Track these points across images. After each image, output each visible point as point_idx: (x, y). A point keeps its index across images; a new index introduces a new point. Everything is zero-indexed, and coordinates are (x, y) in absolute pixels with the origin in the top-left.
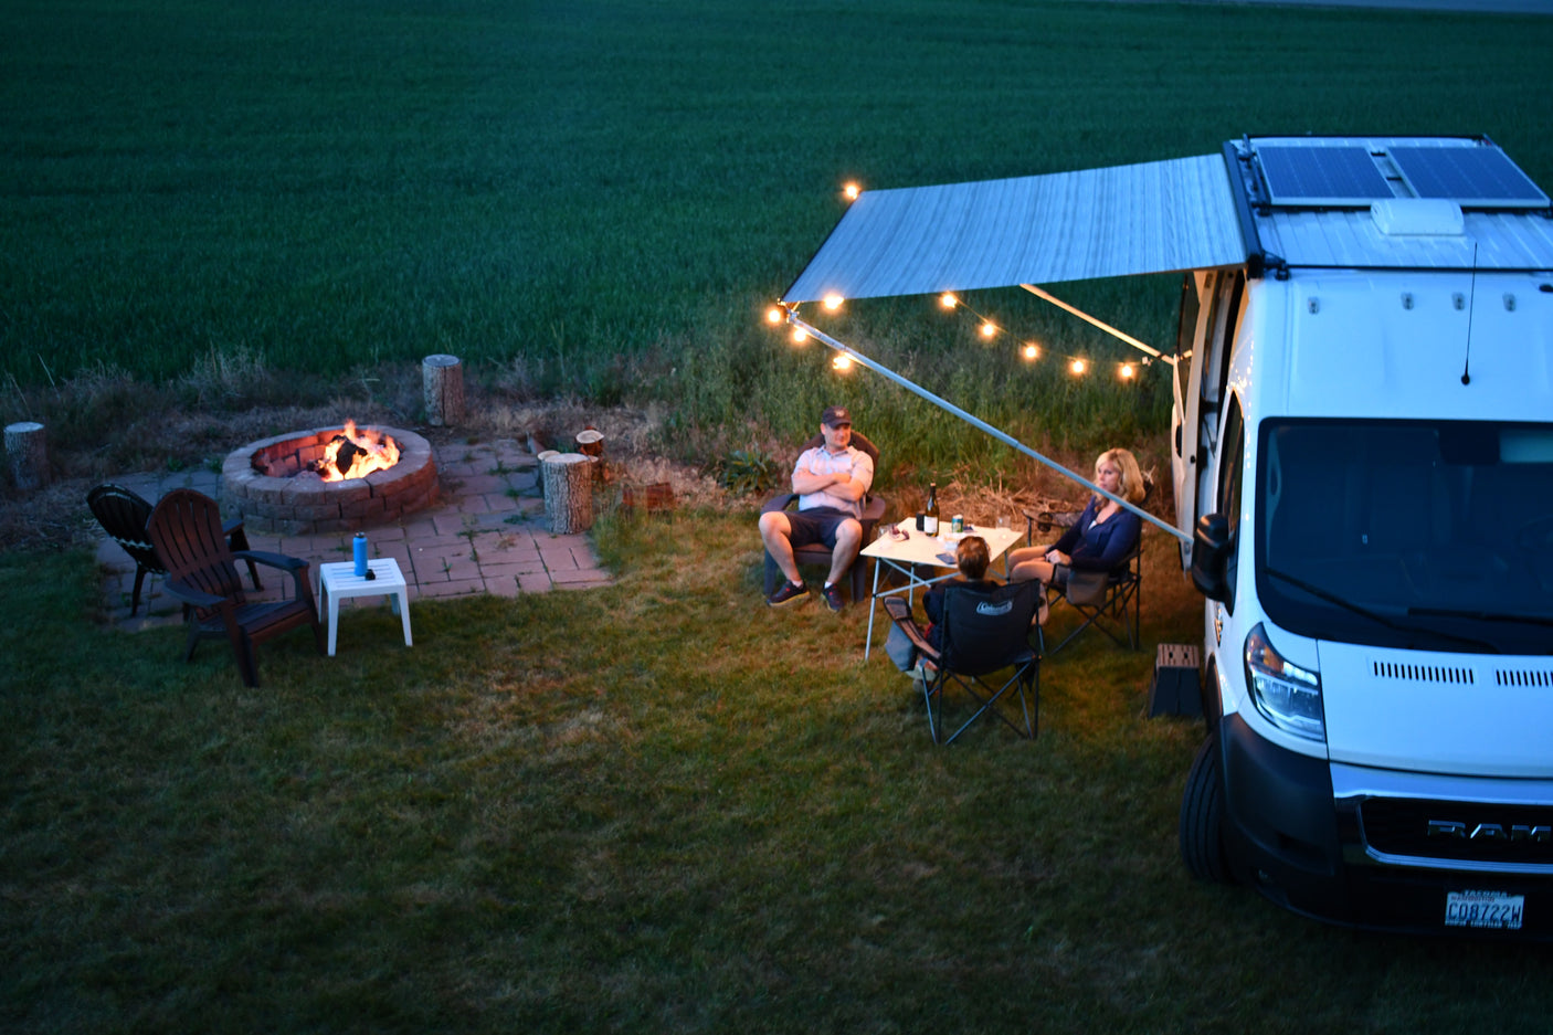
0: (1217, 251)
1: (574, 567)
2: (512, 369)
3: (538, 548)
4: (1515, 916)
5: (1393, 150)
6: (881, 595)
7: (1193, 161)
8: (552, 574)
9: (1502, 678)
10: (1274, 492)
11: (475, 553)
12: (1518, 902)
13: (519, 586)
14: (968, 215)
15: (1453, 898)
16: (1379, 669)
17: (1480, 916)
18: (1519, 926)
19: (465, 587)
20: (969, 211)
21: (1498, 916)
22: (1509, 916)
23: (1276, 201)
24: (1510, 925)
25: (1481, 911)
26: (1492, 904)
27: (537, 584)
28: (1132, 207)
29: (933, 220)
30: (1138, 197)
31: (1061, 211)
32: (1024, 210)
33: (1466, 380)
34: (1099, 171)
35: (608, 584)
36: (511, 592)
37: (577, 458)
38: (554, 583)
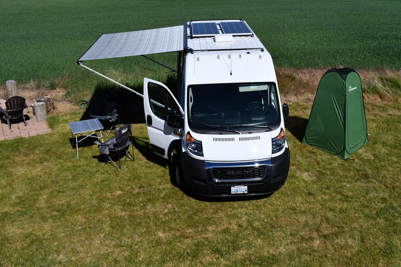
0: (178, 48)
1: (43, 129)
2: (30, 82)
3: (34, 125)
4: (246, 190)
5: (221, 23)
6: (78, 142)
7: (177, 27)
8: (37, 131)
9: (240, 139)
10: (191, 102)
11: (18, 127)
12: (246, 187)
13: (29, 134)
14: (126, 40)
15: (233, 188)
16: (215, 139)
17: (238, 191)
18: (247, 192)
19: (15, 136)
20: (126, 39)
21: (242, 191)
22: (244, 191)
23: (193, 36)
24: (245, 193)
25: (239, 190)
26: (240, 188)
27: (34, 133)
28: (162, 37)
29: (118, 41)
30: (164, 35)
31: (147, 39)
32: (139, 38)
33: (231, 74)
34: (157, 29)
35: (51, 132)
36: (27, 136)
37: (42, 103)
38: (37, 133)
